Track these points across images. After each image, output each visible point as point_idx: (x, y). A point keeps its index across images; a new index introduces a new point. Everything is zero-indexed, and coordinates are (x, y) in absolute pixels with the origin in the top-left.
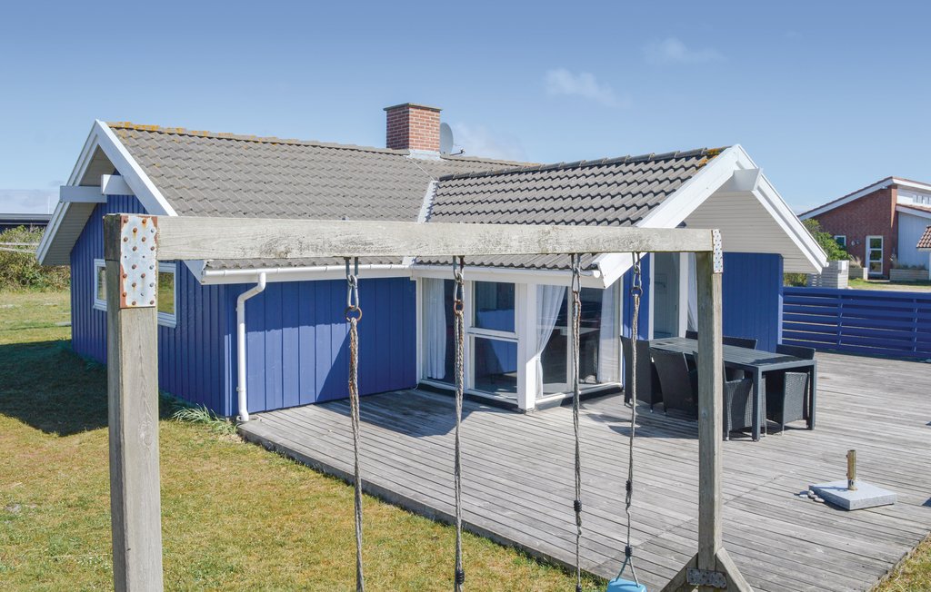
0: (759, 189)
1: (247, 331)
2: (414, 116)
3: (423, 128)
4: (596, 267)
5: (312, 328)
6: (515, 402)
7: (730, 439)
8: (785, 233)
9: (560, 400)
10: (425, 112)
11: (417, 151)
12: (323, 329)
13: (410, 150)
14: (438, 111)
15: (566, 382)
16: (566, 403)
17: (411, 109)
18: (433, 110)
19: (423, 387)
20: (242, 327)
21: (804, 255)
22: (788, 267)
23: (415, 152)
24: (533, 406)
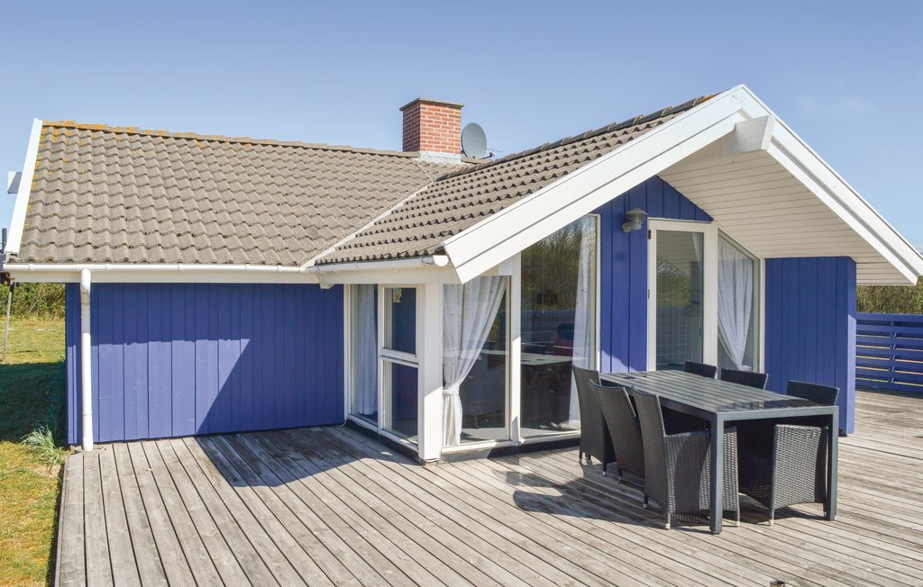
0: (774, 141)
1: (94, 342)
2: (427, 113)
3: (439, 126)
4: (441, 251)
5: (190, 343)
6: (414, 448)
7: (672, 527)
8: (844, 223)
9: (486, 450)
10: (441, 108)
11: (430, 153)
12: (206, 346)
13: (421, 152)
14: (459, 107)
15: (503, 426)
16: (495, 454)
17: (422, 106)
18: (452, 106)
19: (351, 425)
20: (86, 338)
21: (881, 256)
22: (865, 277)
23: (426, 155)
24: (437, 456)
